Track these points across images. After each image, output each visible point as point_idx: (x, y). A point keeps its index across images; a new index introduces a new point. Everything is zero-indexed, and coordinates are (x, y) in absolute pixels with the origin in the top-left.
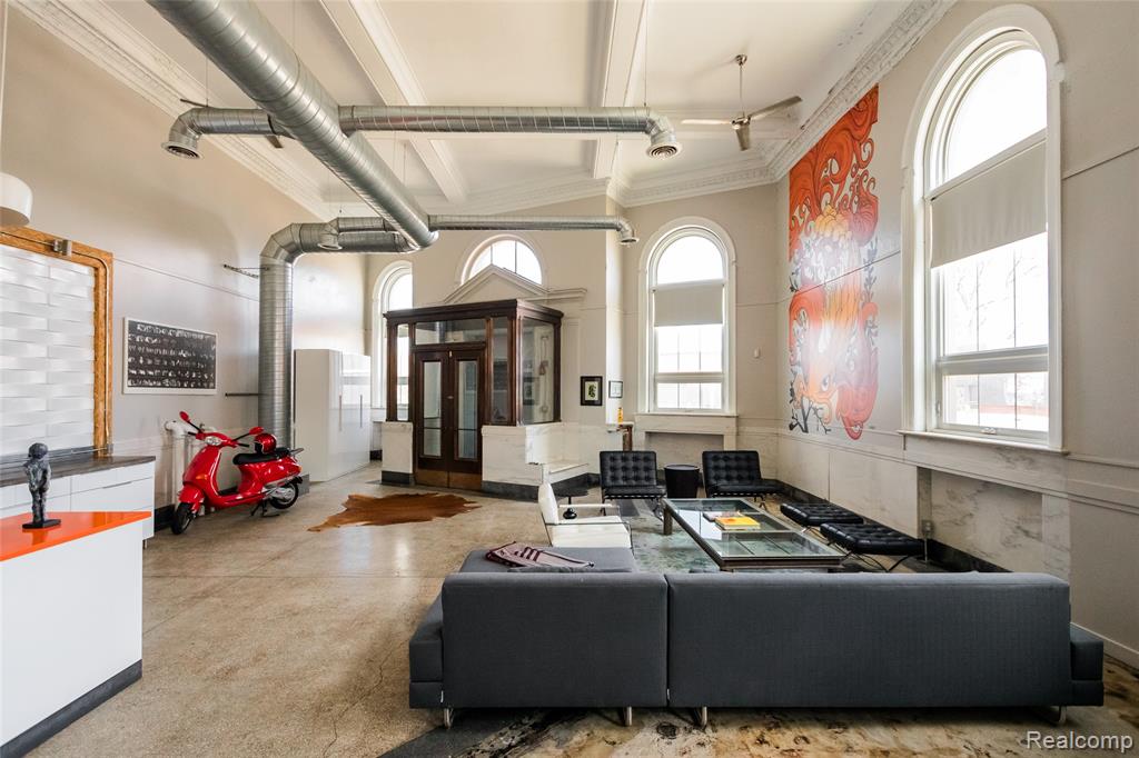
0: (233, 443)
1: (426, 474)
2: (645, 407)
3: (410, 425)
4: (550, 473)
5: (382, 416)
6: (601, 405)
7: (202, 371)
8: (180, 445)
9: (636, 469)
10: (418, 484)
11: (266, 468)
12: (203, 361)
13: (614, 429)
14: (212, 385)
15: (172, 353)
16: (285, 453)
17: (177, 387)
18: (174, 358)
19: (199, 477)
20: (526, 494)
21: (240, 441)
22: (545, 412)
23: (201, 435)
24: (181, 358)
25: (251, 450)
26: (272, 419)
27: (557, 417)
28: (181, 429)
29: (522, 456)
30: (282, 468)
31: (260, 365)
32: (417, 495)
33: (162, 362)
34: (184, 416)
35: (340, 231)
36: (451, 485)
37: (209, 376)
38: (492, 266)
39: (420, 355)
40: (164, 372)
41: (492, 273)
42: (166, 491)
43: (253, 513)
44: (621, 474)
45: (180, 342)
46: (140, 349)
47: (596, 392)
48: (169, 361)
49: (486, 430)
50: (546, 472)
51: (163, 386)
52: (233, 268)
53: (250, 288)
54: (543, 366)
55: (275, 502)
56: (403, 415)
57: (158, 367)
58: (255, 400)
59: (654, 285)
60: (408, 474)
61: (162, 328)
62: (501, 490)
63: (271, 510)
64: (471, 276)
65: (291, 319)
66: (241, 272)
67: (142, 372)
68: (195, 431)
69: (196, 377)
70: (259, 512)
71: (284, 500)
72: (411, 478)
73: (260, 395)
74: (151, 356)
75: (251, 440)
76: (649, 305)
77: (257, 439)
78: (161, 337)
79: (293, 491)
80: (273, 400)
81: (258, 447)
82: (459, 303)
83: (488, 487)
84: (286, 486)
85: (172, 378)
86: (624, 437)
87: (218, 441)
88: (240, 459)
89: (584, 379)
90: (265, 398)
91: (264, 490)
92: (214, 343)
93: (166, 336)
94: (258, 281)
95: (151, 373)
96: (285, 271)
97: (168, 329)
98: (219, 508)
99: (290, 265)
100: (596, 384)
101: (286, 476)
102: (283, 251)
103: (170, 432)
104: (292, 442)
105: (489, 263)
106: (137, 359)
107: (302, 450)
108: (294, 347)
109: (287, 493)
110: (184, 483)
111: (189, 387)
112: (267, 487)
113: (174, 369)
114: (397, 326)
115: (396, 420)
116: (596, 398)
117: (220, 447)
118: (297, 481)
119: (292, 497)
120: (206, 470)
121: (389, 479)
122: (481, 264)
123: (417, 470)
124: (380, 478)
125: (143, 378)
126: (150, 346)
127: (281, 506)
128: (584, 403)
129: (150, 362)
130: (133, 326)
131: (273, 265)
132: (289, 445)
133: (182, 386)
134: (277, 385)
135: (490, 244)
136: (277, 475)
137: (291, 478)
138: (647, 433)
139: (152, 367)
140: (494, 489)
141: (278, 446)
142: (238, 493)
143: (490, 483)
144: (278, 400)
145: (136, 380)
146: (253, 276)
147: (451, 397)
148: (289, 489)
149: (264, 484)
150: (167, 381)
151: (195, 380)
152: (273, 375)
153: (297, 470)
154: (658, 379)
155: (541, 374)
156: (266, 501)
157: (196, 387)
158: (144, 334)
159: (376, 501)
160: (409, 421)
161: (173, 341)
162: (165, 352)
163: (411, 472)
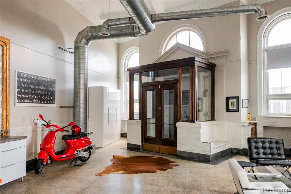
0: (62, 130)
1: (148, 146)
2: (262, 112)
3: (140, 122)
4: (214, 148)
5: (127, 117)
6: (238, 112)
7: (50, 96)
8: (40, 130)
9: (271, 148)
10: (144, 150)
11: (76, 142)
12: (50, 91)
13: (247, 124)
14: (54, 102)
15: (37, 87)
16: (85, 135)
17: (39, 103)
18: (38, 90)
19: (46, 146)
20: (201, 159)
21: (65, 129)
22: (206, 115)
23: (48, 125)
24: (41, 90)
25: (70, 133)
26: (79, 119)
27: (213, 118)
28: (40, 122)
29: (199, 139)
30: (83, 142)
31: (74, 93)
32: (145, 157)
33: (32, 91)
34: (41, 117)
35: (109, 26)
36: (160, 152)
37: (52, 98)
38: (178, 44)
39: (144, 88)
40: (33, 96)
41: (178, 47)
42: (34, 152)
43: (71, 164)
44: (261, 151)
45: (40, 83)
46: (22, 85)
47: (235, 105)
48: (35, 91)
49: (178, 124)
50: (212, 147)
51: (32, 102)
52: (62, 49)
53: (70, 58)
54: (205, 92)
55: (80, 158)
56: (136, 117)
57: (30, 94)
58: (72, 109)
59: (266, 47)
60: (139, 145)
61: (32, 75)
62: (187, 156)
63: (79, 162)
64: (167, 50)
65: (87, 75)
66: (66, 51)
67: (23, 96)
68: (46, 124)
69: (47, 99)
70: (73, 163)
71: (85, 158)
72: (141, 147)
73: (74, 107)
74: (27, 88)
75: (70, 129)
76: (263, 58)
77: (72, 128)
78: (31, 79)
79: (89, 153)
80: (80, 109)
81: (73, 131)
82: (164, 61)
83: (180, 154)
84: (85, 151)
85: (37, 99)
86: (252, 129)
87: (55, 129)
88: (65, 137)
89: (228, 99)
90: (76, 108)
91: (76, 152)
92: (55, 83)
93: (34, 79)
94: (73, 55)
95: (27, 96)
96: (84, 49)
97: (35, 76)
98: (56, 161)
99: (86, 46)
100: (235, 101)
101: (85, 146)
102: (84, 39)
103: (36, 124)
104: (88, 129)
105: (176, 43)
106: (21, 90)
107: (92, 133)
108: (88, 86)
109: (85, 154)
110: (41, 149)
111: (44, 103)
112: (77, 151)
113: (38, 95)
114: (133, 74)
115: (134, 119)
116: (235, 108)
117: (56, 131)
118: (90, 148)
119: (88, 156)
120: (50, 143)
121: (131, 147)
122: (172, 43)
123: (143, 143)
124: (126, 146)
125: (23, 98)
126: (27, 84)
127: (84, 160)
128: (228, 110)
129: (27, 91)
130: (19, 74)
131: (80, 47)
132: (86, 131)
133: (41, 103)
134: (81, 102)
135: (176, 33)
136: (82, 145)
137: (87, 147)
138: (264, 127)
139: (28, 94)
140: (184, 155)
141: (82, 131)
142: (64, 154)
143: (181, 152)
144: (82, 109)
145: (21, 99)
146: (71, 53)
147: (160, 108)
148: (87, 152)
149: (75, 150)
150: (34, 100)
151: (47, 100)
152: (80, 98)
153: (90, 143)
154: (269, 97)
155: (204, 96)
156: (76, 158)
157: (47, 103)
158: (24, 78)
159: (126, 159)
160: (139, 120)
161: (37, 82)
162: (33, 87)
163: (141, 144)
